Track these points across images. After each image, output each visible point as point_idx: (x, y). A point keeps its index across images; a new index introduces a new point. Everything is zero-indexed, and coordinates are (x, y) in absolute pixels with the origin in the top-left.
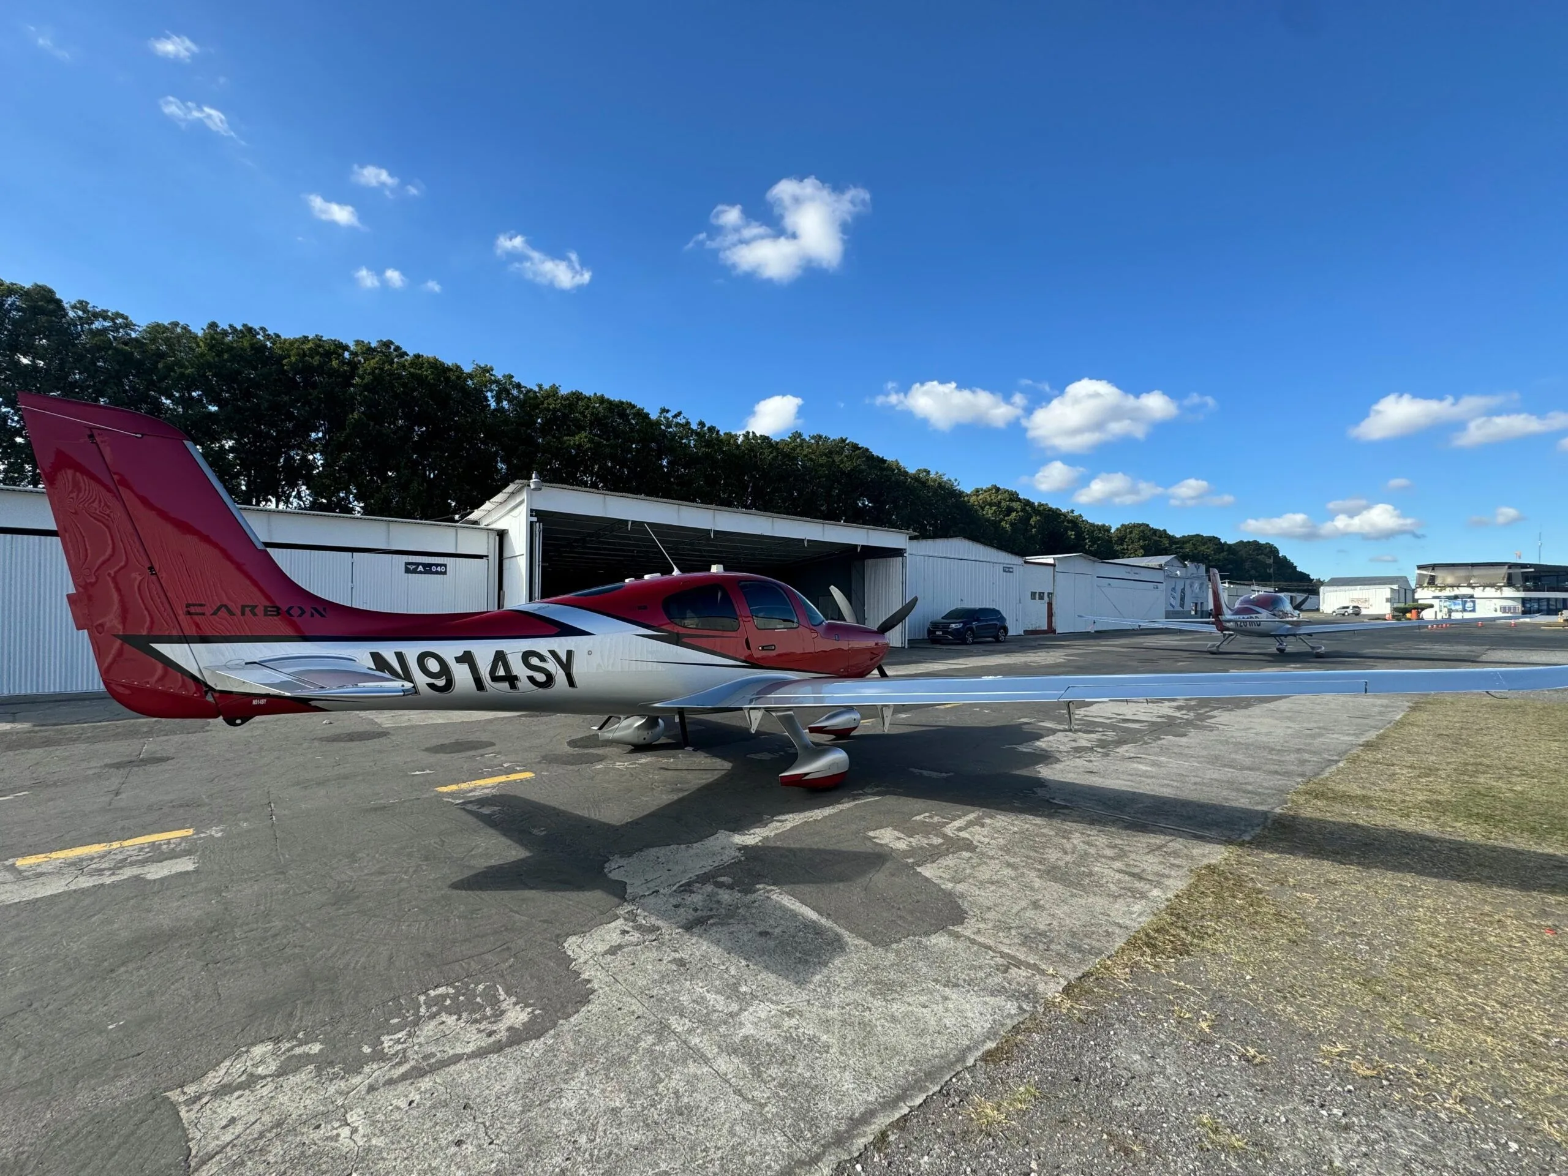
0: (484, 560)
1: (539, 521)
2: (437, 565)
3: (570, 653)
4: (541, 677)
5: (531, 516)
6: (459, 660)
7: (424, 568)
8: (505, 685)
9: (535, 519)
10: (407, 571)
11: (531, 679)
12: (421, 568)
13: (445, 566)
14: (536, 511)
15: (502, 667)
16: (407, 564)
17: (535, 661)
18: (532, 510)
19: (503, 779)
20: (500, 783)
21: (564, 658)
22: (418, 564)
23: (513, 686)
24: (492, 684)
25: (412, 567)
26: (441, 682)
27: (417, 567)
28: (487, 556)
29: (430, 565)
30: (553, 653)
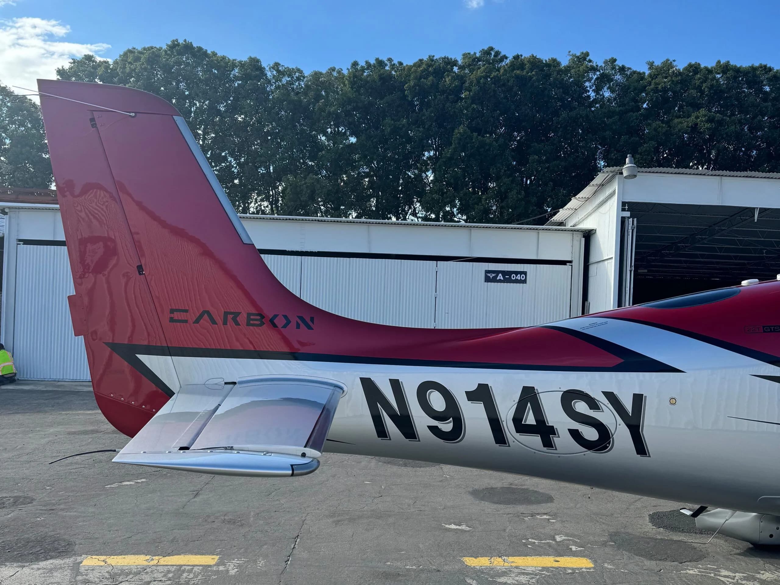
0: (567, 267)
1: (632, 216)
2: (516, 273)
3: (638, 399)
4: (591, 434)
5: (623, 210)
6: (471, 396)
7: (504, 276)
8: (536, 440)
9: (627, 214)
10: (488, 280)
11: (575, 434)
12: (500, 277)
13: (525, 273)
14: (629, 203)
15: (531, 411)
16: (487, 272)
17: (581, 407)
18: (624, 204)
19: (548, 561)
20: (544, 569)
21: (629, 406)
22: (497, 272)
23: (548, 443)
24: (517, 436)
25: (491, 276)
26: (447, 427)
27: (497, 276)
28: (570, 262)
29: (510, 273)
30: (611, 397)
